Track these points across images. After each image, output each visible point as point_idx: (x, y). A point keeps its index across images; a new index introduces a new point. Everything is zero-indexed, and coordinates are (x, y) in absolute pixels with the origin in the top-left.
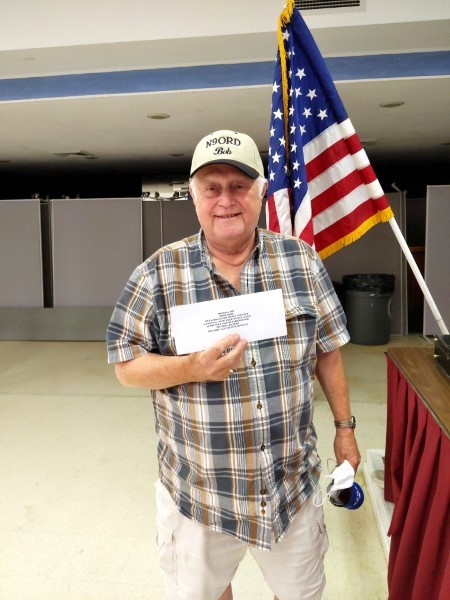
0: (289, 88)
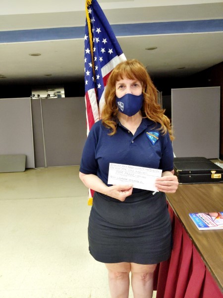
0: (93, 38)
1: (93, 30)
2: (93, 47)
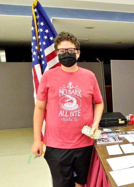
0: (38, 29)
1: (38, 24)
2: (38, 35)
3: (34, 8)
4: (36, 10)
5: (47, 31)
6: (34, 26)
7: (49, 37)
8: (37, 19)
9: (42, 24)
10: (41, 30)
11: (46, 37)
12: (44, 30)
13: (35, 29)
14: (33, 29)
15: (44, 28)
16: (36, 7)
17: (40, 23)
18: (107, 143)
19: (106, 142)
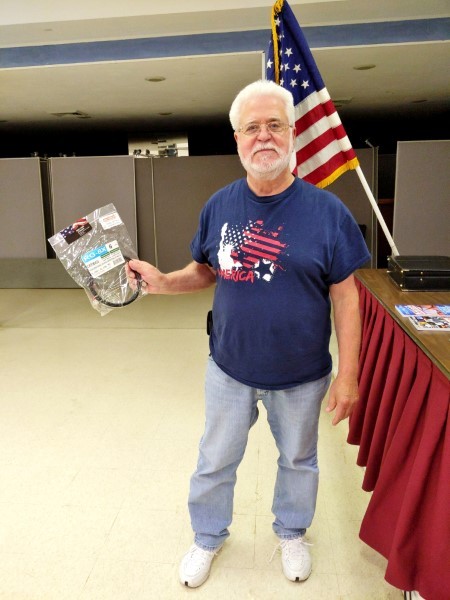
0: (280, 64)
1: (281, 51)
3: (276, 18)
4: (278, 22)
5: (297, 68)
6: (273, 60)
7: (299, 82)
8: (279, 42)
9: (289, 52)
10: (287, 67)
11: (293, 83)
12: (292, 66)
13: (273, 65)
14: (269, 64)
15: (292, 61)
16: (279, 14)
17: (285, 51)
18: (443, 329)
19: (440, 327)
